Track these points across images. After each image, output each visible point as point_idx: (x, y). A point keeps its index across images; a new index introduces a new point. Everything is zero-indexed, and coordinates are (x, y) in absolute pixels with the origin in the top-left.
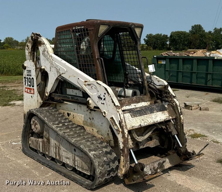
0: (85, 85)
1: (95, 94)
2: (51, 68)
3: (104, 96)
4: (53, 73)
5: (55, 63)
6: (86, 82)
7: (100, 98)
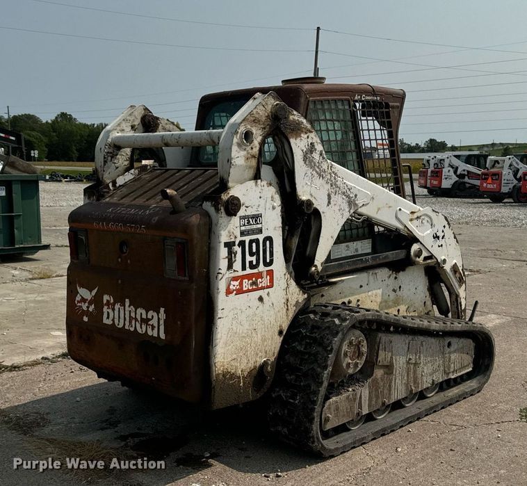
0: (411, 220)
1: (429, 232)
2: (332, 196)
3: (443, 231)
4: (337, 208)
5: (345, 181)
6: (412, 213)
7: (436, 237)
